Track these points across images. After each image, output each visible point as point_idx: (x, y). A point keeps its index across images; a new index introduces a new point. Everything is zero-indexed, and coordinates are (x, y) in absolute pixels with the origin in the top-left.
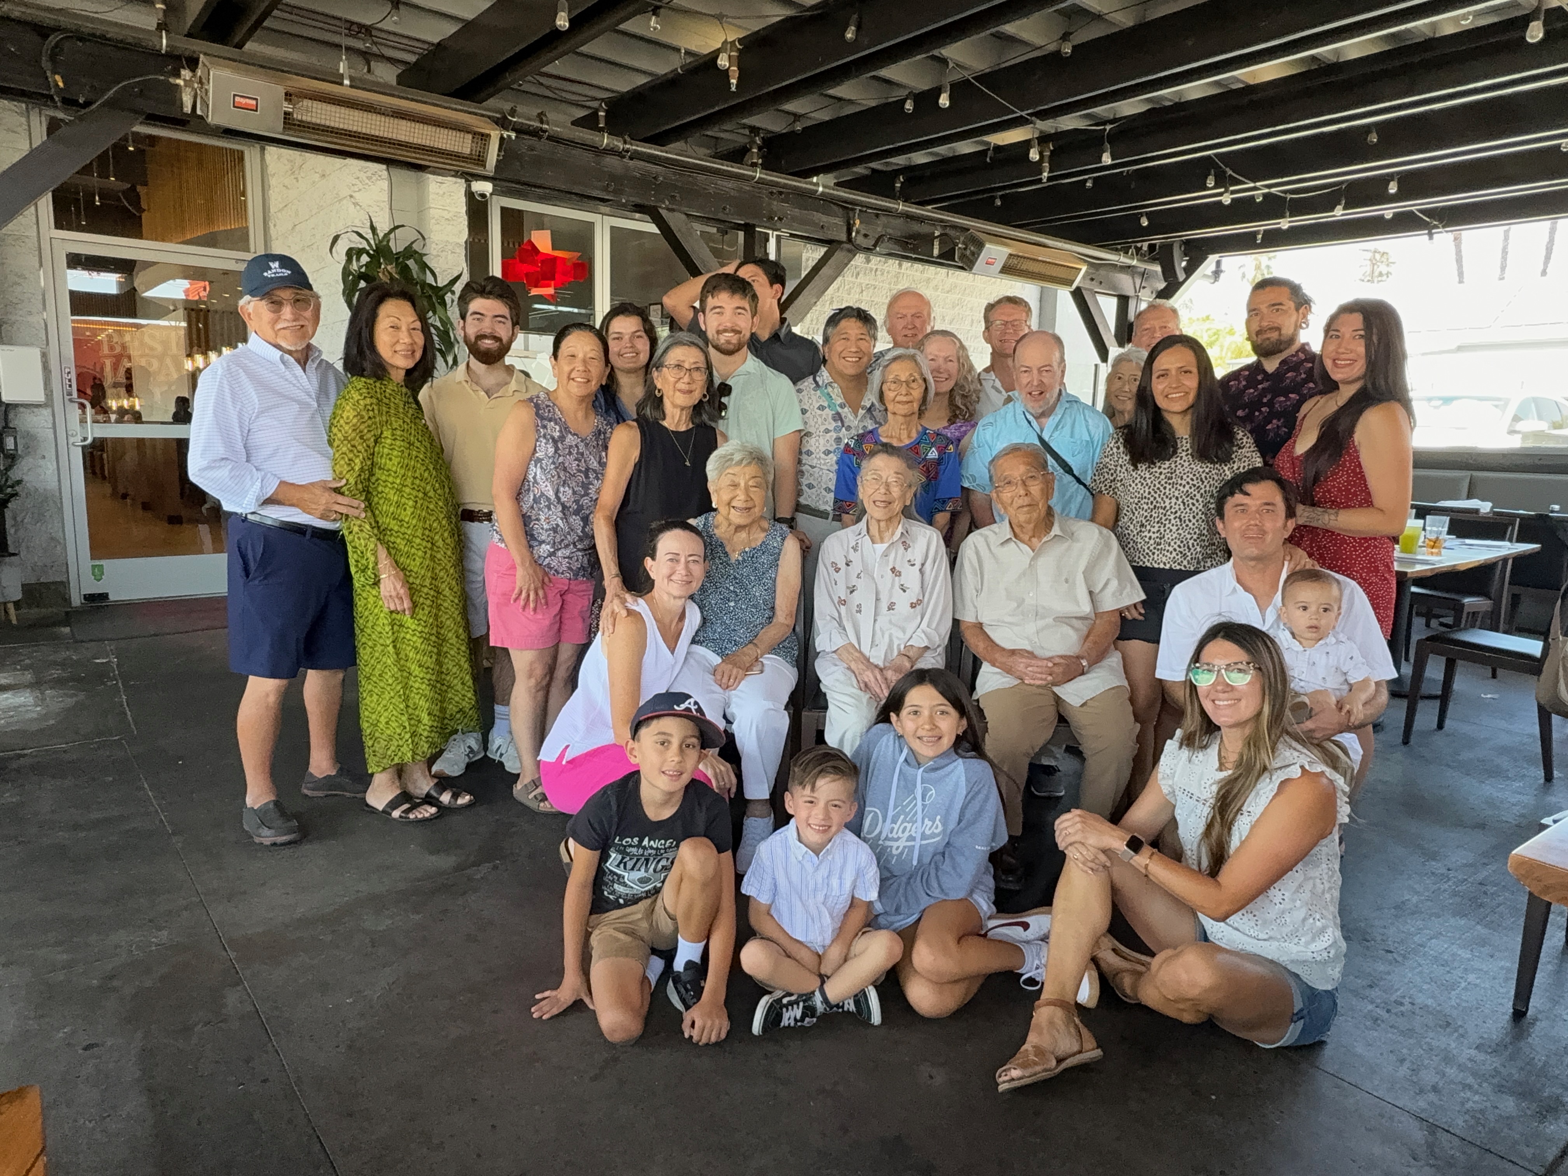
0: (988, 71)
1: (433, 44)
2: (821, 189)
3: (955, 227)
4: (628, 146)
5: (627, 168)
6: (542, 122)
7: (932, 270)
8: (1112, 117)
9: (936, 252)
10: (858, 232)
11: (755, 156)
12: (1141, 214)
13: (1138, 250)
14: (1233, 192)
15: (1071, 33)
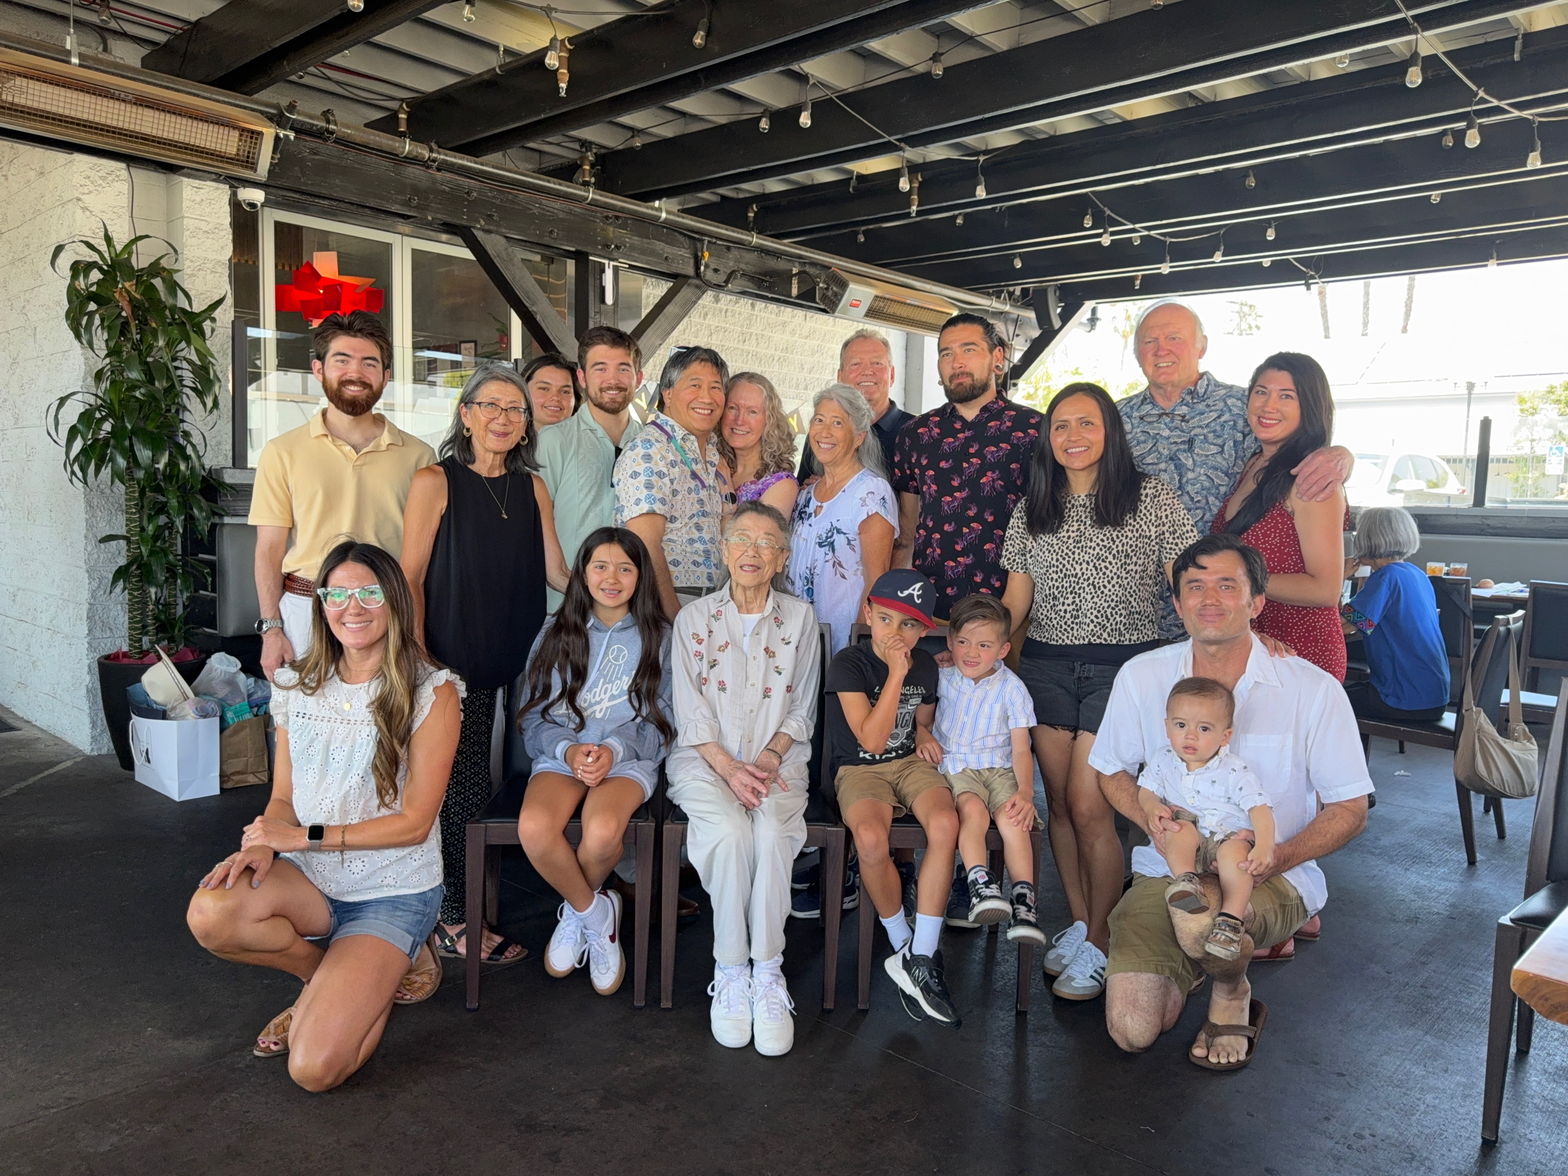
0: (851, 90)
1: (189, 23)
2: (664, 215)
3: (814, 264)
4: (434, 155)
5: (434, 181)
6: (328, 122)
7: (788, 310)
8: (984, 148)
9: (795, 291)
10: (707, 266)
11: (587, 173)
12: (1014, 255)
13: (1011, 294)
14: (1113, 234)
15: (942, 54)
